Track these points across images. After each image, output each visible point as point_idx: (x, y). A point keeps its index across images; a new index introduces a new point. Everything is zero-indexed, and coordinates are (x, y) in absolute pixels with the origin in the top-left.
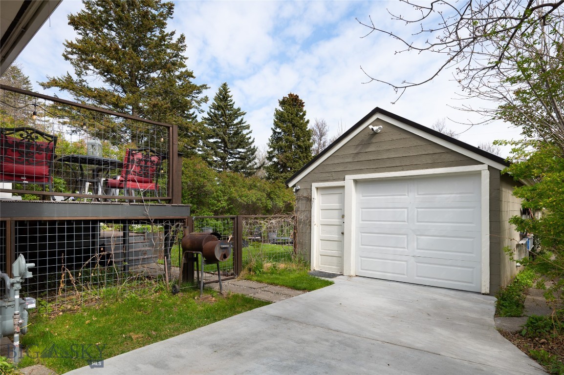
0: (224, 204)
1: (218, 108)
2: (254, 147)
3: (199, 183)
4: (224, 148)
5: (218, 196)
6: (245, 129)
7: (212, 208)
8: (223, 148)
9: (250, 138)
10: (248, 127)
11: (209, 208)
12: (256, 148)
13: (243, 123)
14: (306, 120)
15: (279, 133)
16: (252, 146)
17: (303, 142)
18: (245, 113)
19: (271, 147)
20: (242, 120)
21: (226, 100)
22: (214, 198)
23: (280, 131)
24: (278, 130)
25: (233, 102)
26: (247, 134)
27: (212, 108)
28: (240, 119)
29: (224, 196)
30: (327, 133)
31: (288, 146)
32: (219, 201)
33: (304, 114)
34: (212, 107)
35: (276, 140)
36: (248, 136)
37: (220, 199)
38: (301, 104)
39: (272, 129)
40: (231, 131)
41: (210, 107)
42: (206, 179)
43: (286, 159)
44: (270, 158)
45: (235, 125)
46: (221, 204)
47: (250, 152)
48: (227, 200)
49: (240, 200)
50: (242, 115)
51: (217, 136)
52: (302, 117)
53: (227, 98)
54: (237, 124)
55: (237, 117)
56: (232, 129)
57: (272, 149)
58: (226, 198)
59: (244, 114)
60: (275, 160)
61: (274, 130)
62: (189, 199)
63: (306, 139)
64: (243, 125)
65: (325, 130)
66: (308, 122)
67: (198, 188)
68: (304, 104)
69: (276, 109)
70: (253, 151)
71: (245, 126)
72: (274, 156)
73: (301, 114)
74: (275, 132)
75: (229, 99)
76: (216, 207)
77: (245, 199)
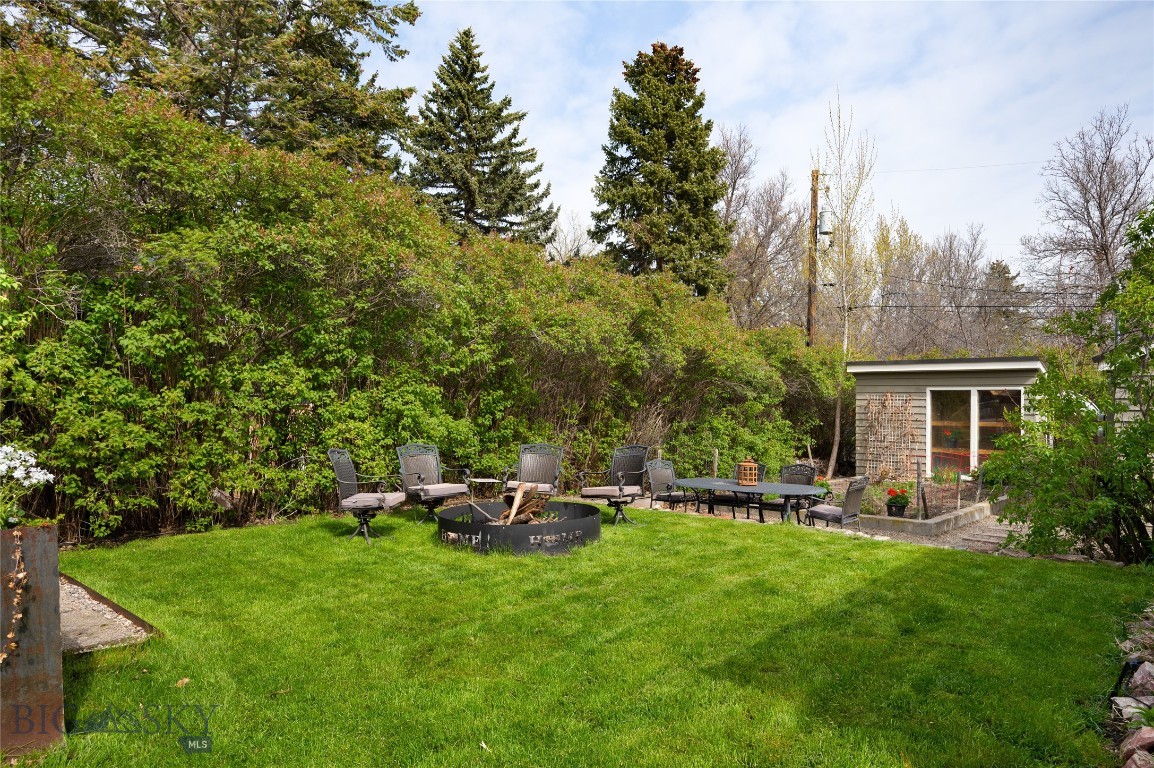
0: (485, 353)
1: (446, 99)
2: (551, 207)
3: (379, 262)
4: (467, 212)
5: (457, 322)
6: (523, 161)
7: (434, 368)
8: (463, 213)
9: (536, 185)
10: (530, 156)
11: (424, 369)
12: (555, 210)
13: (517, 145)
14: (704, 121)
15: (625, 161)
16: (544, 206)
17: (700, 183)
18: (524, 115)
19: (602, 201)
20: (515, 132)
21: (471, 78)
22: (441, 329)
23: (627, 154)
24: (623, 152)
25: (490, 81)
26: (531, 174)
27: (431, 101)
28: (508, 130)
29: (482, 321)
30: (753, 168)
31: (655, 193)
32: (461, 341)
33: (699, 104)
34: (430, 96)
35: (615, 182)
36: (530, 181)
37: (465, 333)
38: (691, 75)
39: (604, 149)
40: (483, 165)
41: (425, 97)
42: (409, 246)
43: (650, 232)
44: (598, 235)
45: (494, 148)
46: (472, 352)
47: (540, 223)
48: (495, 339)
49: (543, 339)
50: (516, 119)
51: (448, 176)
52: (692, 114)
53: (474, 71)
54: (502, 144)
55: (501, 126)
56: (486, 161)
57: (605, 206)
58: (488, 329)
59: (521, 117)
60: (615, 238)
61: (609, 153)
62: (337, 329)
63: (709, 174)
64: (519, 149)
65: (745, 161)
66: (708, 127)
67: (380, 284)
68: (697, 76)
69: (616, 90)
70: (547, 219)
71: (522, 153)
72: (610, 228)
73: (690, 104)
74: (613, 159)
75: (478, 75)
76: (452, 365)
77: (563, 335)
